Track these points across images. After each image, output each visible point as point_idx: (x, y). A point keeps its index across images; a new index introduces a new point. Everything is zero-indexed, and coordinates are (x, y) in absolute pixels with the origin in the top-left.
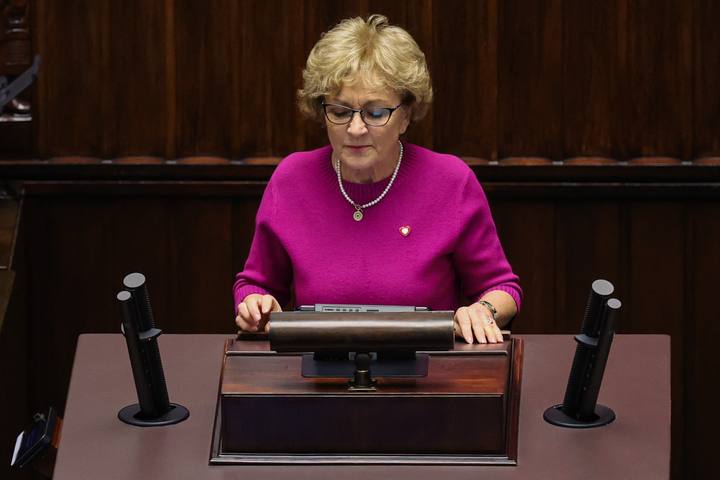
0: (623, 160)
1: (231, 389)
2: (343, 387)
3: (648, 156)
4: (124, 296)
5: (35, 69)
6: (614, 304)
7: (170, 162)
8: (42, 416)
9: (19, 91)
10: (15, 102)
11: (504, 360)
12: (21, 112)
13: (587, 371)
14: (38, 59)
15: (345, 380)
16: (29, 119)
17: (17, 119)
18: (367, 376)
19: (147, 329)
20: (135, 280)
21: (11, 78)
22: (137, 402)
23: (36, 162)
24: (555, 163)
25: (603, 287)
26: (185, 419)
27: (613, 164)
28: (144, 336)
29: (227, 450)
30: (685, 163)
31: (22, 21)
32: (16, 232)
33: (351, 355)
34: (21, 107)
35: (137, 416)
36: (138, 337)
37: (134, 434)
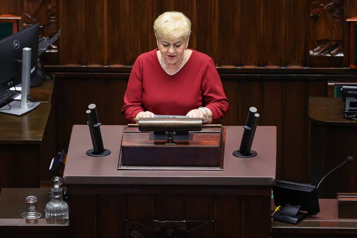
0: (261, 67)
1: (125, 144)
2: (164, 143)
3: (270, 65)
4: (88, 112)
5: (59, 34)
6: (257, 115)
7: (105, 67)
8: (60, 153)
9: (53, 42)
10: (52, 45)
11: (219, 134)
12: (54, 49)
13: (248, 138)
14: (60, 30)
15: (164, 141)
16: (57, 51)
17: (53, 51)
18: (172, 140)
19: (96, 123)
20: (92, 106)
21: (51, 37)
22: (93, 148)
23: (59, 66)
24: (238, 68)
25: (253, 109)
26: (109, 154)
27: (258, 68)
28: (95, 126)
29: (124, 165)
30: (282, 68)
31: (54, 17)
32: (52, 90)
33: (167, 132)
34: (54, 47)
35: (92, 153)
36: (93, 126)
37: (92, 159)
